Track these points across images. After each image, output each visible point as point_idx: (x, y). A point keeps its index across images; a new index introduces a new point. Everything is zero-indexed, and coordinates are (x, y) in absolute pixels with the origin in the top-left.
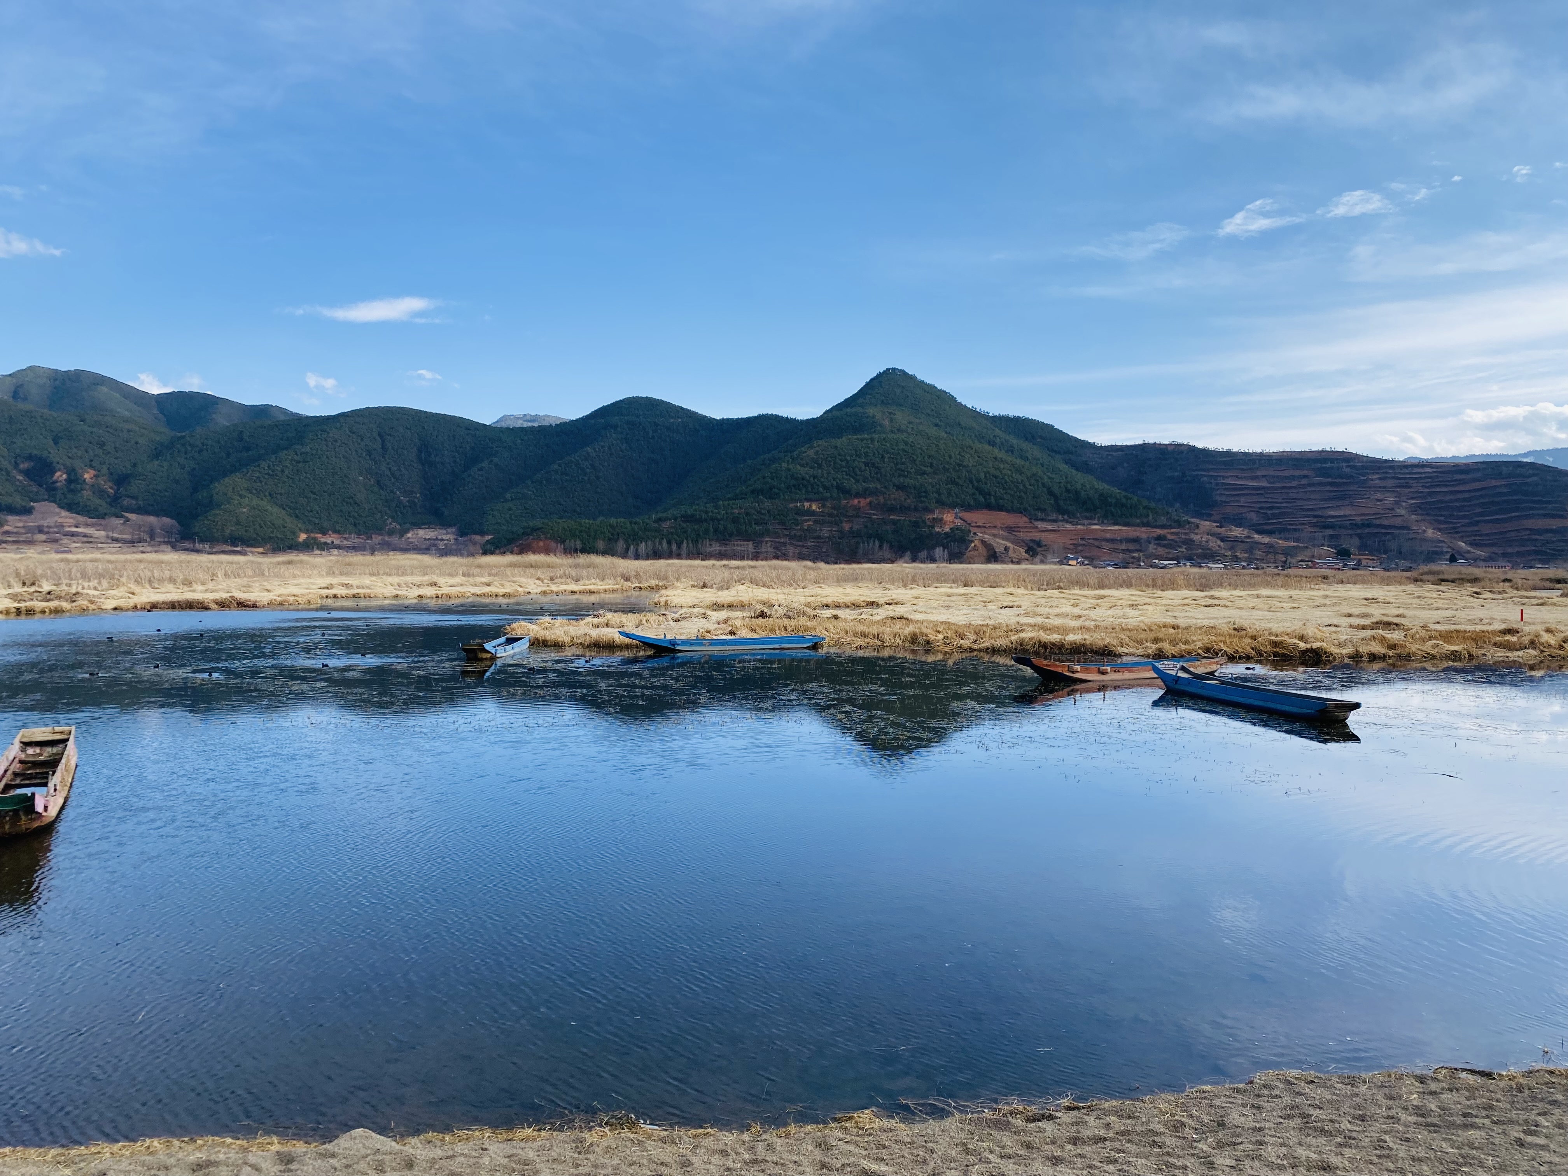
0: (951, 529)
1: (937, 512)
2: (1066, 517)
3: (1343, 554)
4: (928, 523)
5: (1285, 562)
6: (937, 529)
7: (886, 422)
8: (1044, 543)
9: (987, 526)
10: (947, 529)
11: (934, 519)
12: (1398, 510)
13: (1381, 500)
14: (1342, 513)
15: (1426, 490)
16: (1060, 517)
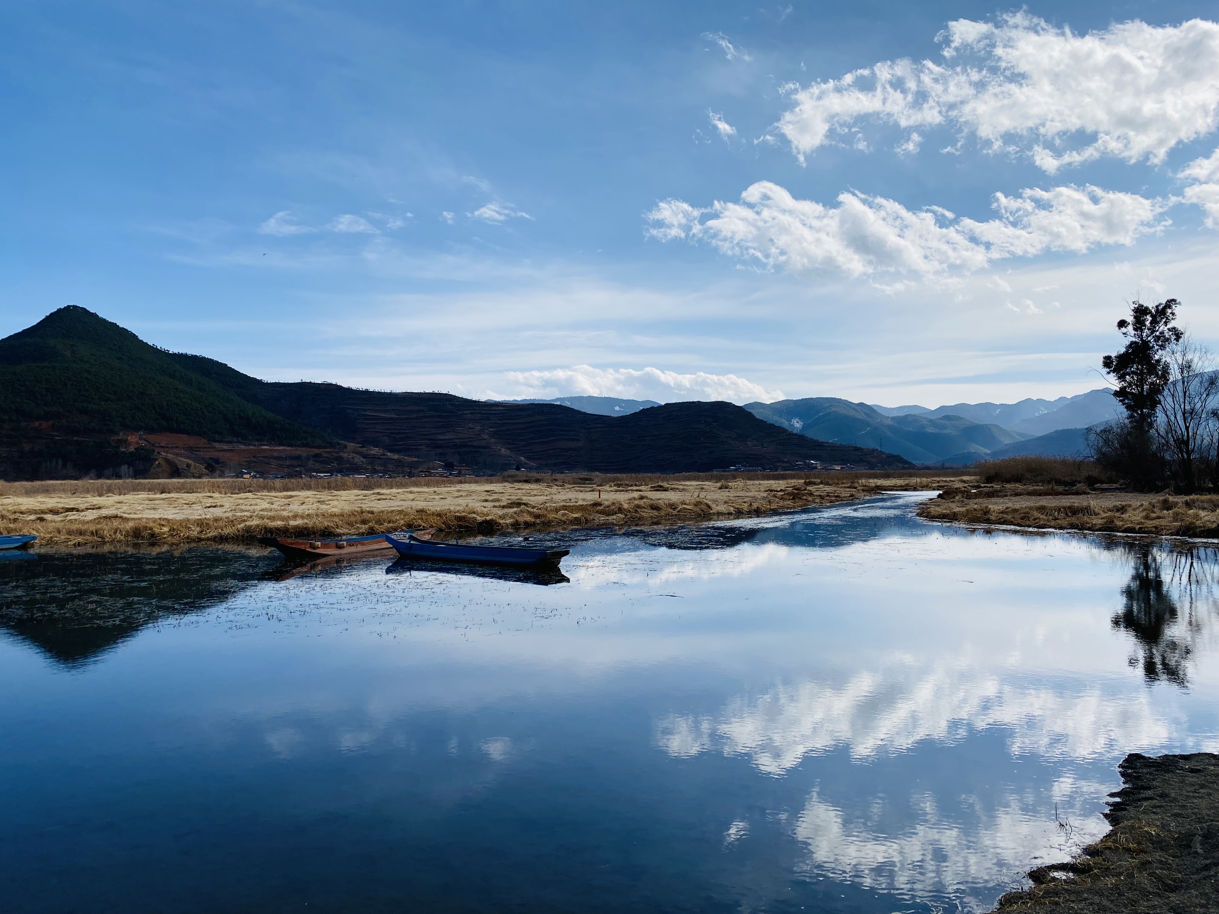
0: (135, 449)
1: (121, 434)
2: (240, 439)
3: (449, 466)
4: (114, 444)
5: (410, 472)
6: (122, 449)
7: (68, 353)
8: (222, 461)
9: (169, 446)
10: (132, 449)
11: (118, 440)
12: (483, 436)
13: (472, 429)
14: (447, 437)
15: (499, 422)
16: (235, 439)
